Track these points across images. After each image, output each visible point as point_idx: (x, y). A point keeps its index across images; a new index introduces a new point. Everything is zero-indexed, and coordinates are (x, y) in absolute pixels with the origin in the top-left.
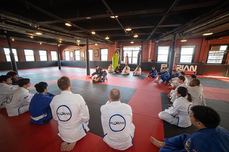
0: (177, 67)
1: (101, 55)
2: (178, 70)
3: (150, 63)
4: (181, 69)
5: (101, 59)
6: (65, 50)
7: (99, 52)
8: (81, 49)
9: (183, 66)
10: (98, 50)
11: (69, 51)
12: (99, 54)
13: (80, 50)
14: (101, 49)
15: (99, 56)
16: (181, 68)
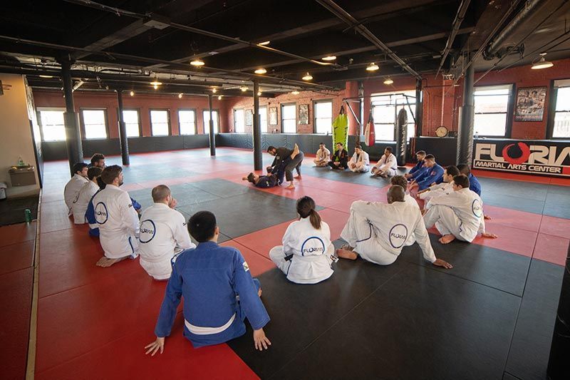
0: (532, 152)
1: (314, 120)
2: (536, 162)
3: (441, 140)
4: (545, 162)
5: (314, 131)
6: (235, 107)
7: (311, 112)
8: (269, 103)
9: (554, 149)
10: (308, 105)
11: (243, 109)
12: (311, 116)
13: (268, 106)
14: (315, 102)
15: (311, 122)
16: (547, 157)
